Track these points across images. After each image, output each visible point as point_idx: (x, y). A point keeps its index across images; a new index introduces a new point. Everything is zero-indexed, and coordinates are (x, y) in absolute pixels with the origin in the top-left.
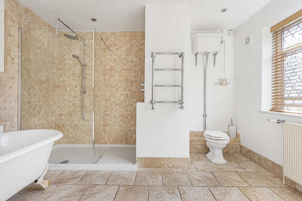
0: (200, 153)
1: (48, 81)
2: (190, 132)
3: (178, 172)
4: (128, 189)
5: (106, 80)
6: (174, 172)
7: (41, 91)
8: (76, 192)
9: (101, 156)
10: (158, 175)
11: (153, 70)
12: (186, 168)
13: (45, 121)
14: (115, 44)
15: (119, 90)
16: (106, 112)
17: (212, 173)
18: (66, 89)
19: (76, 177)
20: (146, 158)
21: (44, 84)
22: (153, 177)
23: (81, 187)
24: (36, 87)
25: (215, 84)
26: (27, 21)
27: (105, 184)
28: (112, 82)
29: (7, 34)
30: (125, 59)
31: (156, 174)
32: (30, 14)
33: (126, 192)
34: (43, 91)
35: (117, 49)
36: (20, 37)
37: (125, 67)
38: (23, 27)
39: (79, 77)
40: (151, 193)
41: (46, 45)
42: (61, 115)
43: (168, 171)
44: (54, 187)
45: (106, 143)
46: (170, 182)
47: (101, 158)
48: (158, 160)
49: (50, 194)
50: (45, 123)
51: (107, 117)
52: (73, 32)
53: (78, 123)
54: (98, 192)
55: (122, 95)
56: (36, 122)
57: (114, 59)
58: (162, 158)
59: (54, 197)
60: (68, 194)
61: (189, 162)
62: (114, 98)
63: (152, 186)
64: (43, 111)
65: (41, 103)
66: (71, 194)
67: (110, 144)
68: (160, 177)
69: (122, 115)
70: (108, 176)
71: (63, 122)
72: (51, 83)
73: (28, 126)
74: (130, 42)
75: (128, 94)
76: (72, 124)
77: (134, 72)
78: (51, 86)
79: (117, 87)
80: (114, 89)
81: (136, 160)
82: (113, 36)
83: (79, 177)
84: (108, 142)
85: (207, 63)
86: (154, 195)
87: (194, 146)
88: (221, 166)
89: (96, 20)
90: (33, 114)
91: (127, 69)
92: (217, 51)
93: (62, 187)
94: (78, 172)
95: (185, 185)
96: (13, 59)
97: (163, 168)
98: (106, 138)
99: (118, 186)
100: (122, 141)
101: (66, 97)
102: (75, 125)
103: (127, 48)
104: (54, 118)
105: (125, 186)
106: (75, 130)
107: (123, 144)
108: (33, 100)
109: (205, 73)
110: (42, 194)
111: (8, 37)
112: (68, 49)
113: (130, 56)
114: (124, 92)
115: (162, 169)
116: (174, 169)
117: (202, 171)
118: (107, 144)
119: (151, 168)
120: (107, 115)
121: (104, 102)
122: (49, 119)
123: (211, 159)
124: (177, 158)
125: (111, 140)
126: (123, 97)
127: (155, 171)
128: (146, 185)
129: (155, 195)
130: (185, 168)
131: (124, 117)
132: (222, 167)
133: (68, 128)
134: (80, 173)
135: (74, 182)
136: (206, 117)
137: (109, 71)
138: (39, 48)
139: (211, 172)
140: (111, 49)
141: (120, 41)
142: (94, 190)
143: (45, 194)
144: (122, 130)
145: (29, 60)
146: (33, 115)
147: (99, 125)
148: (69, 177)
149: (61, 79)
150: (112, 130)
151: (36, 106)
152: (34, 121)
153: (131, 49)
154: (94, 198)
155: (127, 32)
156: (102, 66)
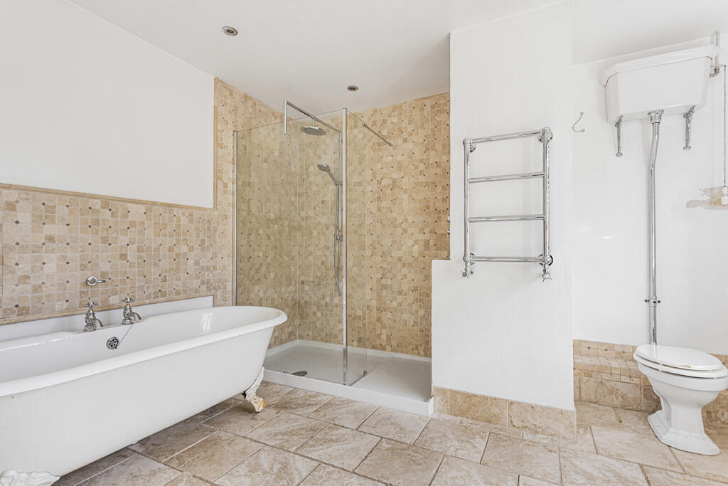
0: (633, 410)
1: (280, 219)
2: (574, 341)
3: (534, 442)
4: (397, 449)
5: (383, 211)
6: (524, 440)
7: (269, 238)
8: (302, 429)
9: (365, 373)
10: (477, 436)
11: (467, 182)
12: (564, 438)
13: (276, 292)
14: (400, 129)
15: (410, 231)
16: (383, 281)
17: (645, 468)
18: (311, 233)
19: (310, 405)
20: (455, 393)
21: (274, 224)
22: (465, 439)
23: (314, 423)
24: (261, 232)
25: (690, 204)
26: (246, 116)
27: (357, 429)
28: (394, 215)
29: (218, 144)
30: (421, 161)
31: (475, 435)
32: (250, 103)
33: (390, 454)
34: (272, 238)
35: (405, 141)
36: (235, 147)
37: (422, 179)
38: (239, 128)
39: (332, 208)
40: (443, 470)
41: (276, 154)
42: (303, 283)
43: (508, 435)
44: (272, 412)
45: (383, 348)
46: (502, 460)
47: (364, 376)
48: (485, 401)
49: (262, 422)
50: (276, 296)
51: (384, 293)
52: (317, 120)
53: (332, 300)
54: (338, 440)
55: (416, 242)
56: (261, 294)
57: (399, 162)
58: (495, 399)
59: (267, 429)
60: (289, 430)
61: (571, 423)
62: (399, 249)
63: (451, 458)
64: (272, 275)
65: (269, 260)
66: (294, 430)
67: (392, 351)
68: (481, 444)
69: (416, 289)
70: (366, 415)
71: (307, 298)
72: (286, 223)
73: (247, 300)
74: (433, 119)
75: (429, 240)
76: (321, 301)
77: (443, 187)
78: (286, 229)
79: (404, 225)
80: (399, 231)
81: (433, 393)
82: (396, 113)
83: (316, 404)
84: (388, 347)
85: (655, 142)
86: (449, 476)
87: (609, 384)
88: (689, 456)
89: (357, 89)
90: (256, 279)
91: (427, 184)
92: (693, 104)
93: (284, 415)
94: (318, 395)
95: (539, 477)
96: (226, 185)
97: (497, 424)
98: (384, 337)
99: (379, 439)
100: (417, 348)
101: (311, 249)
102: (327, 305)
103: (426, 136)
104: (292, 288)
105: (393, 442)
106: (327, 315)
107: (419, 354)
108: (256, 253)
109: (651, 174)
110: (253, 419)
111: (219, 149)
112: (315, 154)
113: (432, 153)
114: (421, 237)
115: (495, 426)
116: (527, 434)
117: (610, 456)
118: (385, 350)
119: (468, 418)
120: (385, 287)
121: (379, 259)
122: (283, 290)
123: (659, 431)
124: (537, 406)
125: (394, 344)
126: (419, 248)
127: (473, 426)
128: (441, 450)
129: (451, 478)
130: (559, 437)
131: (420, 293)
132: (691, 462)
133: (315, 309)
134: (320, 398)
135: (306, 411)
136: (658, 304)
137: (389, 191)
138: (265, 161)
139: (641, 466)
140: (392, 142)
141: (410, 122)
142: (332, 435)
143: (256, 420)
144: (416, 323)
145: (249, 184)
146: (256, 282)
147: (368, 307)
148: (300, 402)
149: (303, 214)
150: (395, 321)
151: (261, 265)
152: (258, 291)
153: (435, 135)
154: (327, 448)
155: (426, 98)
156: (375, 181)
